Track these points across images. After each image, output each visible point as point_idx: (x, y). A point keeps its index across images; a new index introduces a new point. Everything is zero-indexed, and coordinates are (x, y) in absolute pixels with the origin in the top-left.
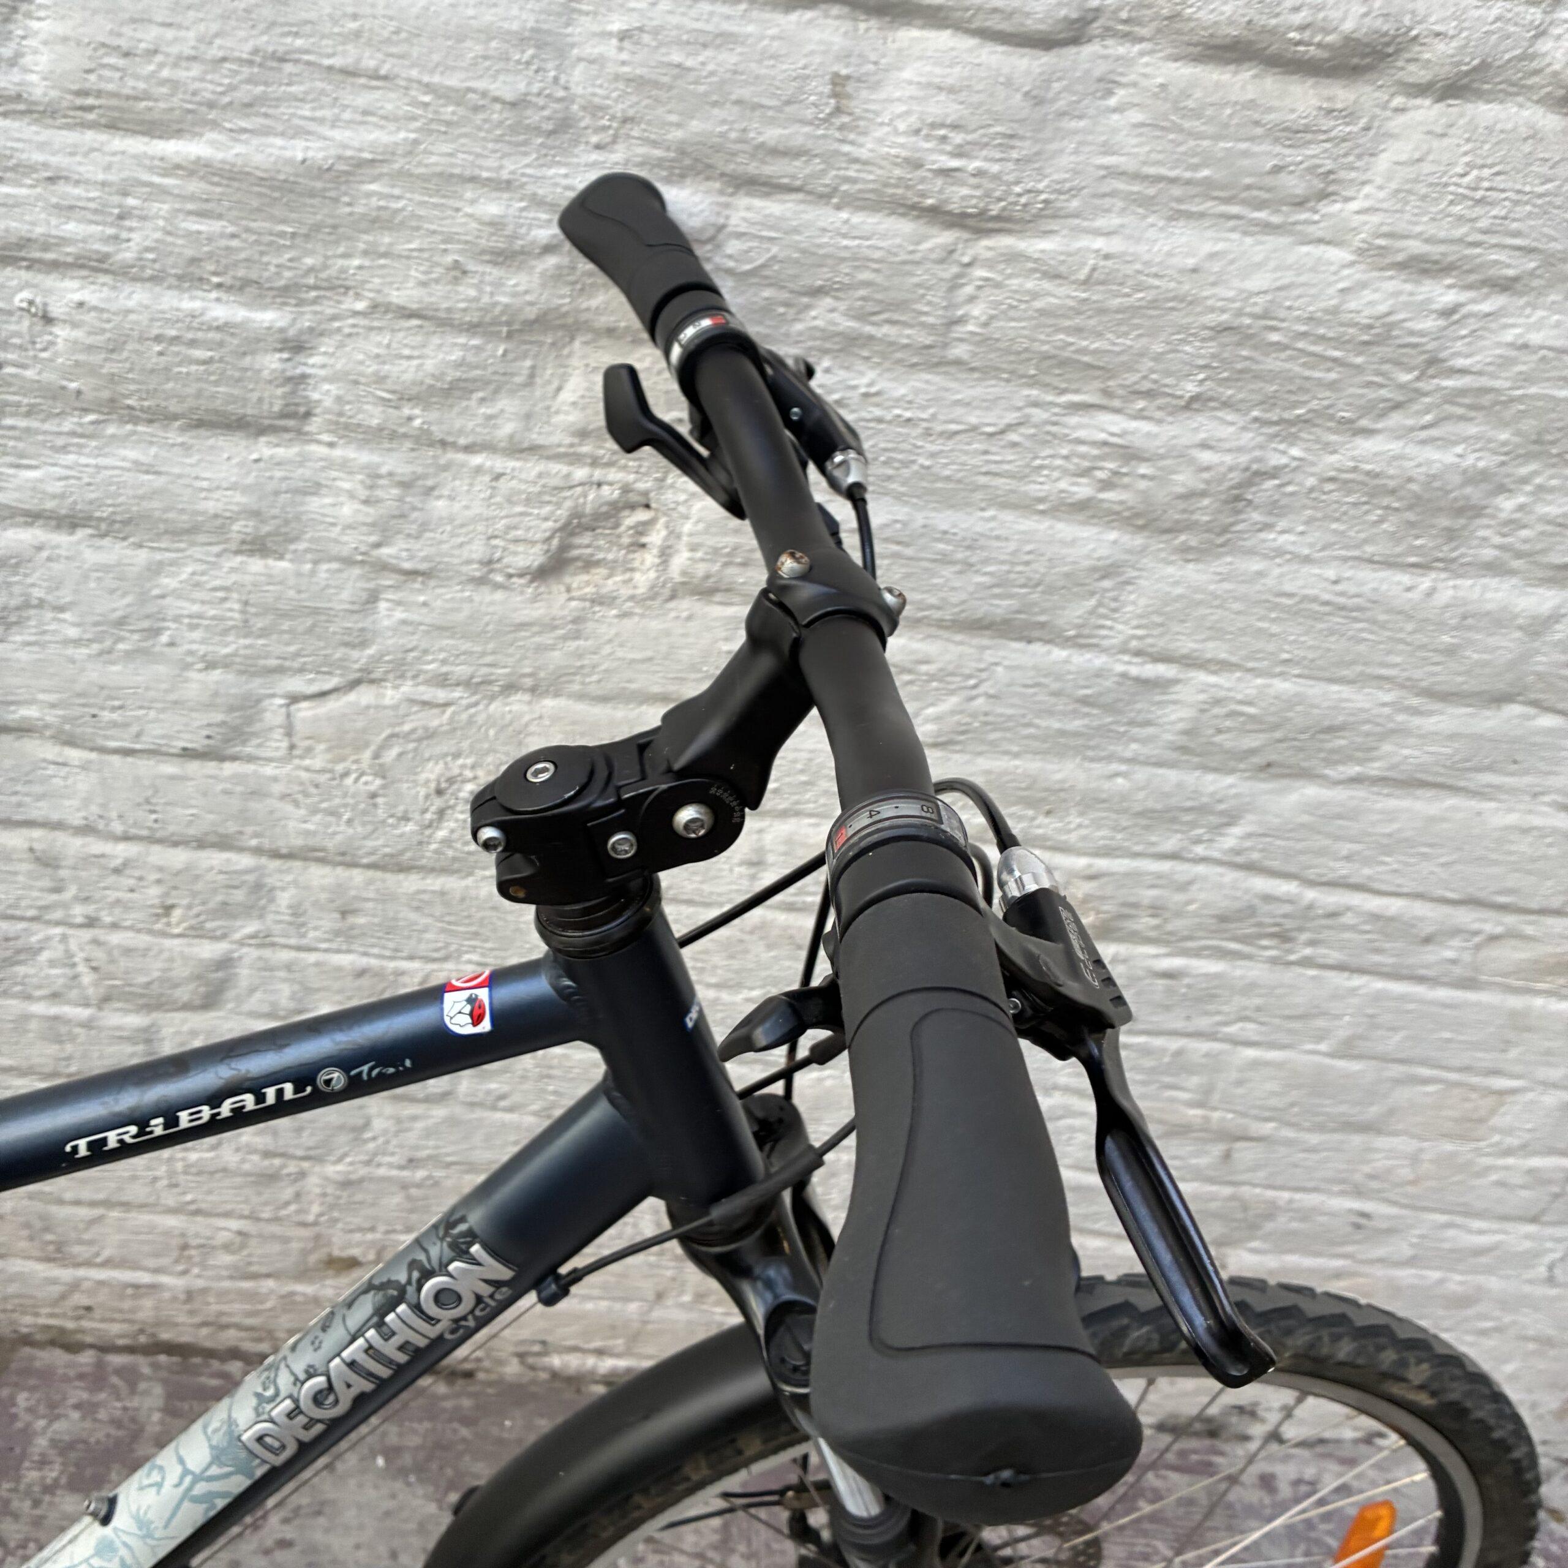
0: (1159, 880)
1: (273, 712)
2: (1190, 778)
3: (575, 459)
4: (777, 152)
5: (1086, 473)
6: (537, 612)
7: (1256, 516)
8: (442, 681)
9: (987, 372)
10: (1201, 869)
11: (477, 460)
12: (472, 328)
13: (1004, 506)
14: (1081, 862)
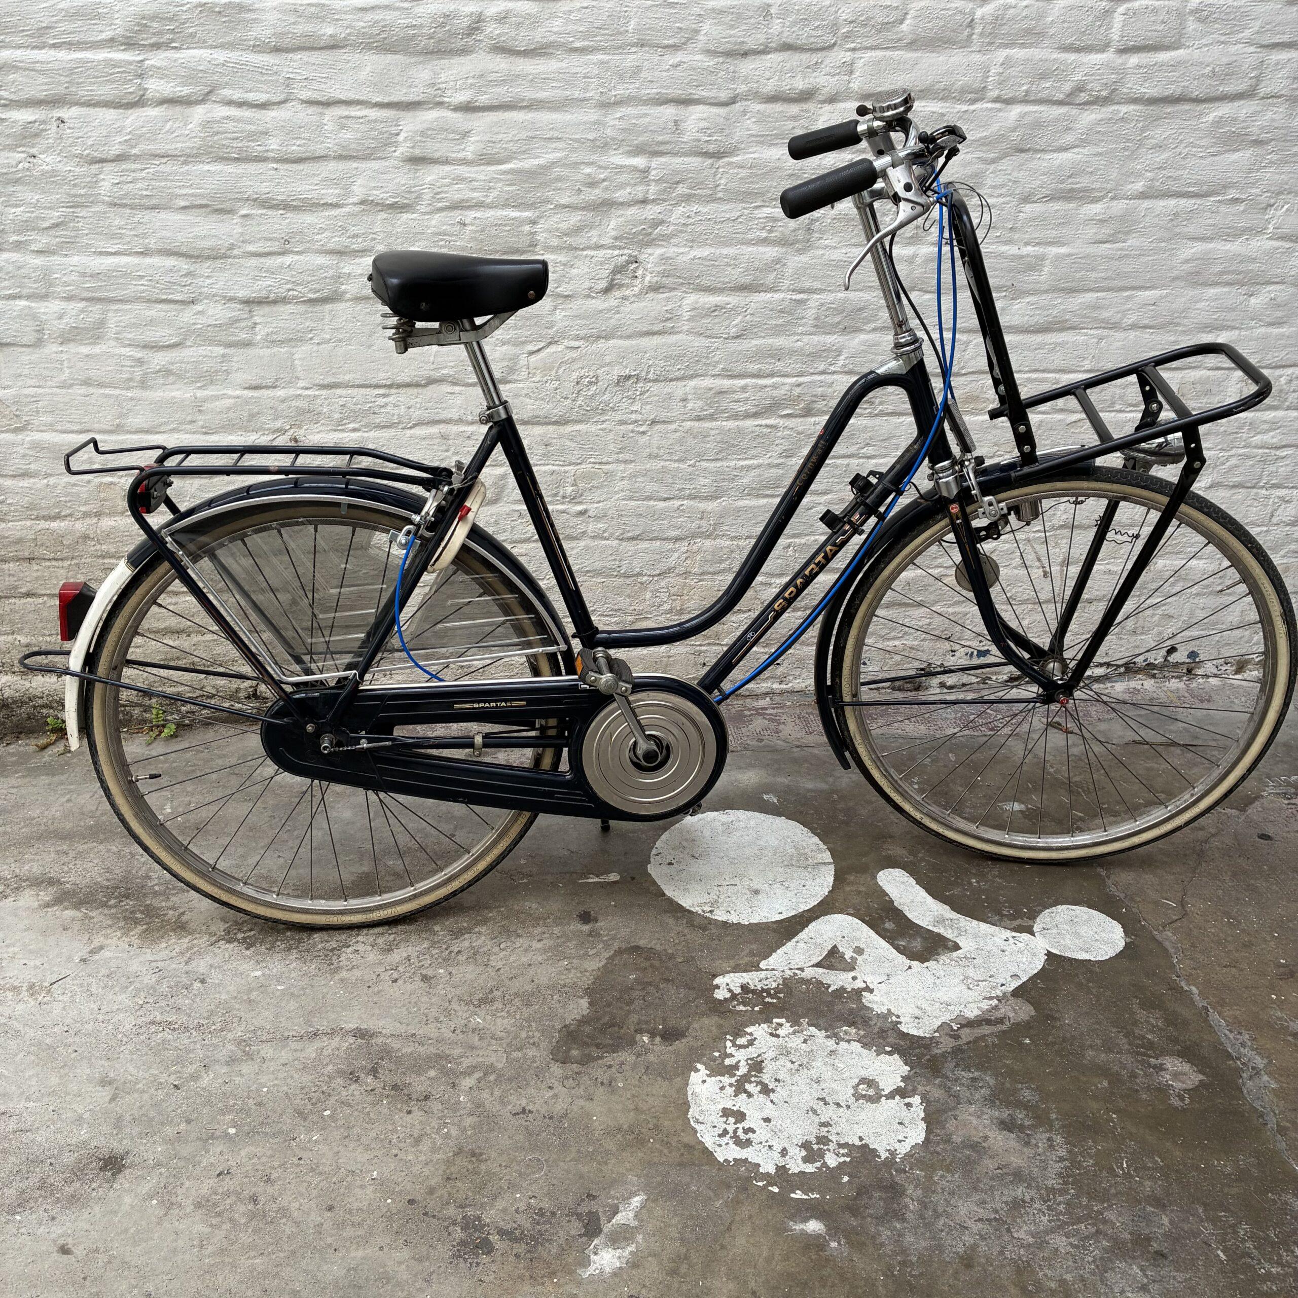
0: (822, 384)
1: (523, 358)
2: (822, 338)
3: (613, 247)
4: (663, 143)
5: (763, 228)
6: (606, 305)
7: (817, 235)
8: (577, 338)
9: (728, 201)
10: (835, 377)
11: (585, 253)
12: (583, 209)
13: (743, 244)
14: (793, 380)
